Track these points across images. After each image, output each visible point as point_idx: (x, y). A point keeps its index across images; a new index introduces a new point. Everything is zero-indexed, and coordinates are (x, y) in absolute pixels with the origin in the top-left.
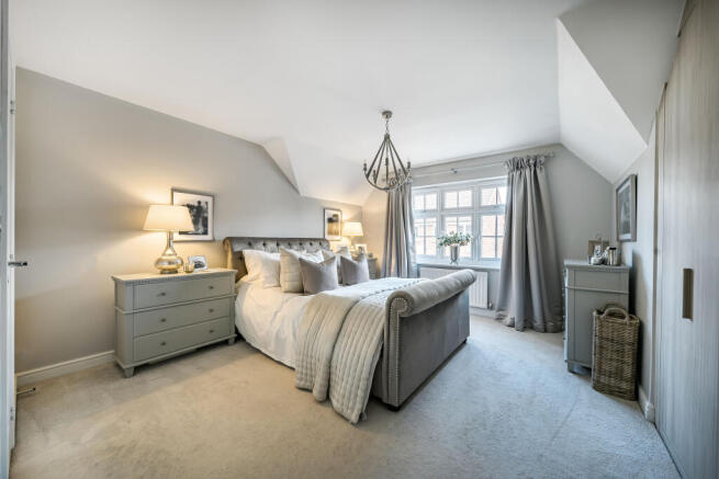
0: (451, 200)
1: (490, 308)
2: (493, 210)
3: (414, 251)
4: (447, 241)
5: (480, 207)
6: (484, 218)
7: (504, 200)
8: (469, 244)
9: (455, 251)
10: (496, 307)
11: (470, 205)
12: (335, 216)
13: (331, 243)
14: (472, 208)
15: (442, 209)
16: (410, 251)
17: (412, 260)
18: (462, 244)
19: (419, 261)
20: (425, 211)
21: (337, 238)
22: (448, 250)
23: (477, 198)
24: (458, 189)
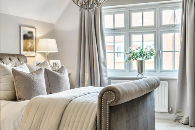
0: (137, 20)
1: (170, 112)
2: (170, 28)
3: (105, 66)
4: (134, 56)
5: (161, 26)
6: (164, 35)
7: (179, 20)
8: (153, 57)
9: (141, 65)
10: (175, 111)
11: (152, 24)
12: (30, 32)
13: (28, 59)
14: (155, 27)
15: (130, 27)
16: (102, 65)
17: (104, 74)
18: (147, 58)
19: (110, 75)
20: (114, 29)
21: (33, 54)
22: (134, 64)
23: (158, 18)
24: (142, 10)
